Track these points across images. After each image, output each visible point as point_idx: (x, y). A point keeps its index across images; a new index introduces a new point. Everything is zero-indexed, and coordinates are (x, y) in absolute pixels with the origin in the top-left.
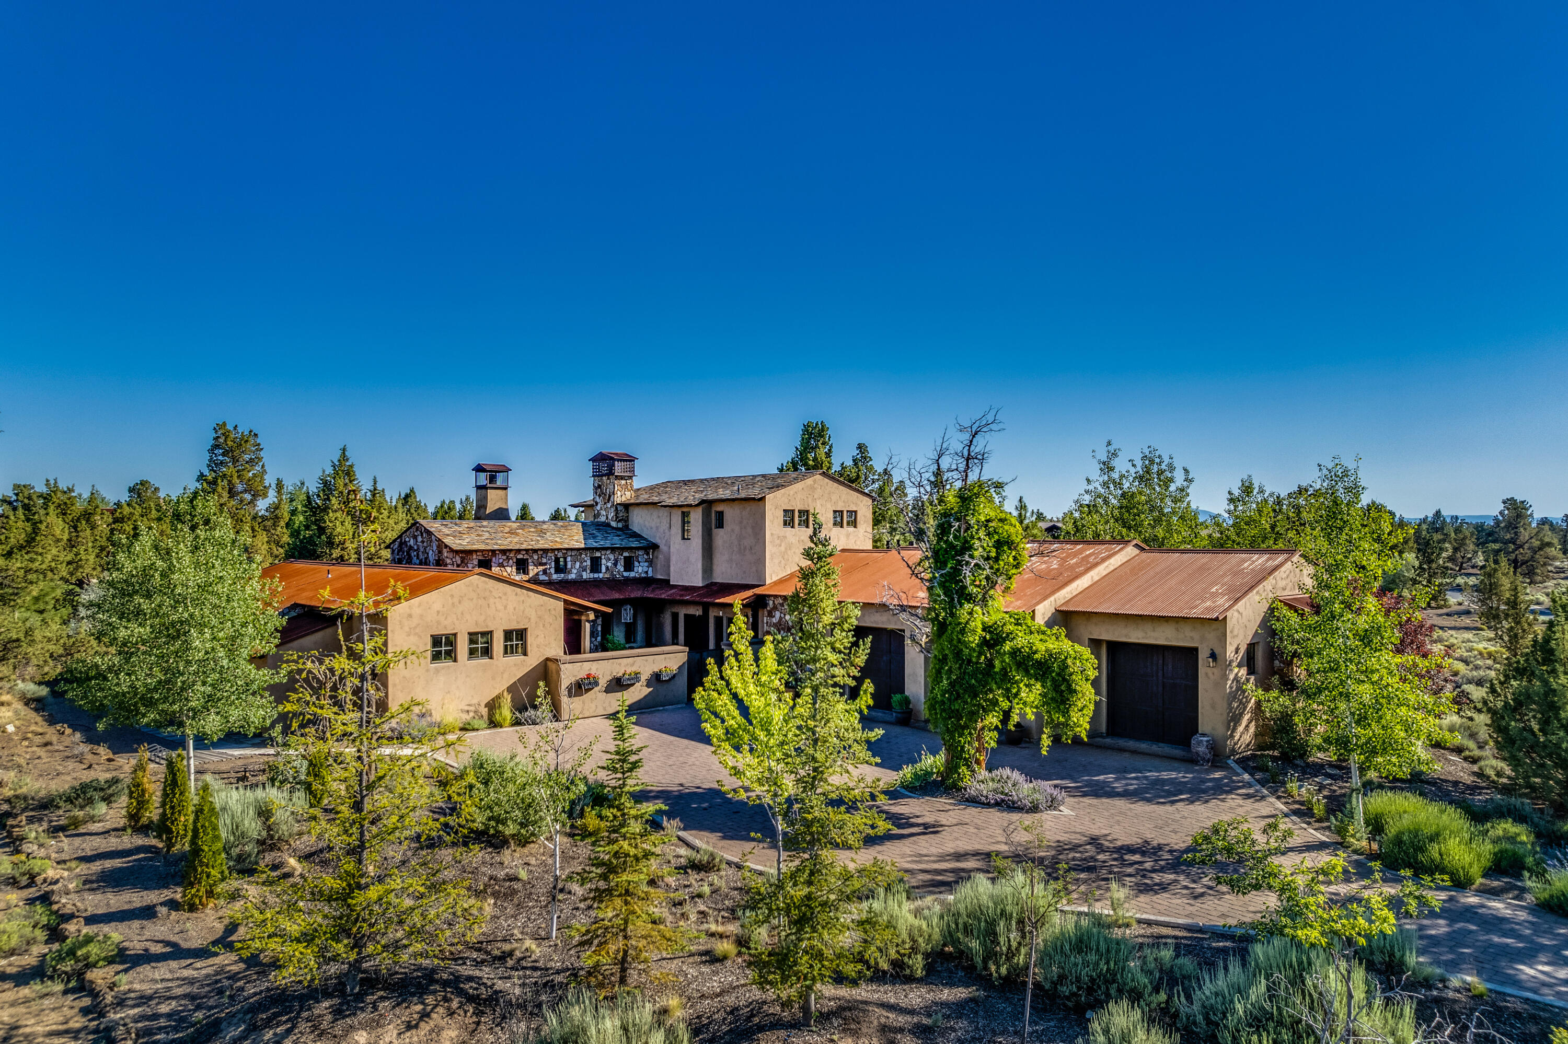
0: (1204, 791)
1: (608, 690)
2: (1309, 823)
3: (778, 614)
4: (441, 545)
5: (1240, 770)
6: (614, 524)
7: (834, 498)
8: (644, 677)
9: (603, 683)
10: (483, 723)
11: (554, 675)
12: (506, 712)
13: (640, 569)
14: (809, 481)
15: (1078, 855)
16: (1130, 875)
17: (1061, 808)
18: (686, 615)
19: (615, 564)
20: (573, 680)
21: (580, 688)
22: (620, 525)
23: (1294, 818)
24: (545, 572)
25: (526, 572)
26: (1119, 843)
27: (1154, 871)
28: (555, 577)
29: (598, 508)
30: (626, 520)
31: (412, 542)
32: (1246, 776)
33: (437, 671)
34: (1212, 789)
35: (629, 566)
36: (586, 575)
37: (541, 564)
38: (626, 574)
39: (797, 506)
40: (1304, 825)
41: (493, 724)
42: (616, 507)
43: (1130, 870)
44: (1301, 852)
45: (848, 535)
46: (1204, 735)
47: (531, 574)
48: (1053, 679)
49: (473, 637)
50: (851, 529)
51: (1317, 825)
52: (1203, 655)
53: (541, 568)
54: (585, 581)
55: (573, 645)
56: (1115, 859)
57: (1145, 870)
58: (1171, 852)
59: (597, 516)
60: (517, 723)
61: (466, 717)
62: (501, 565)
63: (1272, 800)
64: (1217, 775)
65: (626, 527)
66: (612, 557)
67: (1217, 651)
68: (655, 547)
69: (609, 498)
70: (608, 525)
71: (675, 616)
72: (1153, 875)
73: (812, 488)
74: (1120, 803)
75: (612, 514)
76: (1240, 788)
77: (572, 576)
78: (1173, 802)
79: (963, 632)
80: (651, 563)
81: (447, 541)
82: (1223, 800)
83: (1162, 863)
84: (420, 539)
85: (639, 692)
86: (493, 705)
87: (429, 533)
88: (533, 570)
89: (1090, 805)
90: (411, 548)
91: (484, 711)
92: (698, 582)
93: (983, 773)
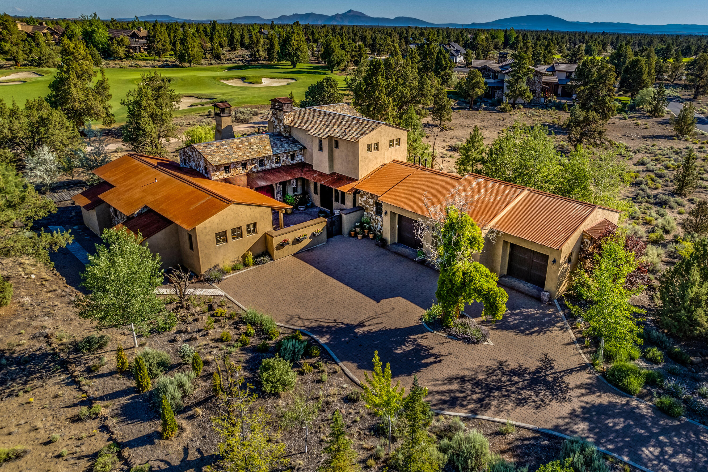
0: (543, 324)
1: (293, 244)
2: (582, 348)
3: (365, 197)
4: (206, 161)
5: (559, 308)
6: (284, 134)
7: (390, 134)
8: (308, 236)
9: (291, 241)
10: (240, 266)
11: (270, 242)
12: (251, 260)
13: (298, 159)
14: (379, 129)
15: (494, 378)
16: (513, 393)
17: (488, 340)
18: (321, 185)
19: (287, 158)
20: (278, 243)
21: (281, 246)
22: (287, 135)
23: (577, 345)
24: (255, 167)
25: (246, 168)
26: (510, 368)
27: (522, 389)
28: (260, 169)
29: (276, 124)
30: (290, 132)
31: (190, 153)
32: (561, 313)
33: (219, 247)
34: (546, 322)
35: (293, 158)
36: (273, 166)
37: (253, 164)
38: (292, 162)
39: (373, 141)
40: (581, 351)
41: (246, 265)
42: (285, 126)
43: (513, 389)
44: (578, 371)
45: (396, 151)
46: (546, 292)
47: (249, 169)
48: (490, 303)
49: (233, 231)
50: (398, 147)
51: (586, 350)
52: (550, 260)
53: (253, 166)
54: (274, 169)
55: (276, 225)
56: (508, 381)
57: (518, 388)
58: (529, 373)
59: (275, 128)
60: (256, 264)
61: (233, 264)
62: (235, 167)
63: (570, 331)
64: (550, 311)
65: (290, 136)
66: (285, 155)
67: (557, 259)
68: (305, 148)
69: (281, 121)
70: (281, 135)
71: (316, 184)
72: (522, 392)
73: (380, 132)
74: (511, 334)
75: (282, 130)
76: (558, 322)
77: (268, 167)
78: (532, 333)
79: (454, 274)
80: (303, 155)
81: (209, 159)
82: (551, 331)
83: (526, 382)
84: (194, 153)
85: (306, 242)
86: (244, 257)
87: (199, 153)
88: (249, 167)
89: (499, 336)
90: (190, 156)
91: (241, 260)
92: (327, 171)
93: (458, 321)
